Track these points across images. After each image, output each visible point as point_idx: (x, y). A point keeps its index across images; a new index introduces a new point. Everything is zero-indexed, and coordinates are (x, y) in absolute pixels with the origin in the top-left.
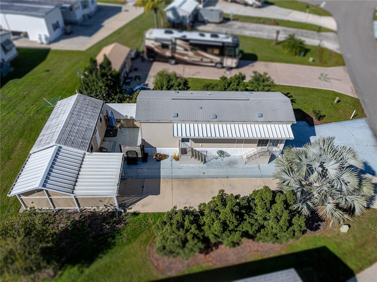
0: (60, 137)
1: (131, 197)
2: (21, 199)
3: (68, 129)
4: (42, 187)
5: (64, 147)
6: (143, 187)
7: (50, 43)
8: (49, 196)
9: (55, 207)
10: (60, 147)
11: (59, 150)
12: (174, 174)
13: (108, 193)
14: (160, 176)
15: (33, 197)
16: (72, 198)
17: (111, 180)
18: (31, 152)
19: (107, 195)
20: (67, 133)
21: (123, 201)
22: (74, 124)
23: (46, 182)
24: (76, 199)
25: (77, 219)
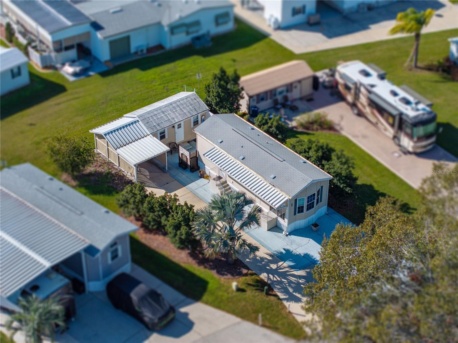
0: (145, 114)
1: (153, 183)
2: (96, 139)
3: (155, 113)
4: (104, 135)
5: (140, 123)
6: (167, 183)
7: (279, 28)
8: (108, 145)
9: (109, 158)
10: (138, 121)
11: (135, 122)
12: (196, 191)
13: (131, 161)
14: (187, 185)
15: (100, 141)
16: (116, 155)
17: (140, 156)
18: (124, 115)
19: (130, 162)
20: (152, 114)
21: (147, 182)
22: (163, 112)
23: (109, 133)
24: (119, 157)
25: (113, 172)
